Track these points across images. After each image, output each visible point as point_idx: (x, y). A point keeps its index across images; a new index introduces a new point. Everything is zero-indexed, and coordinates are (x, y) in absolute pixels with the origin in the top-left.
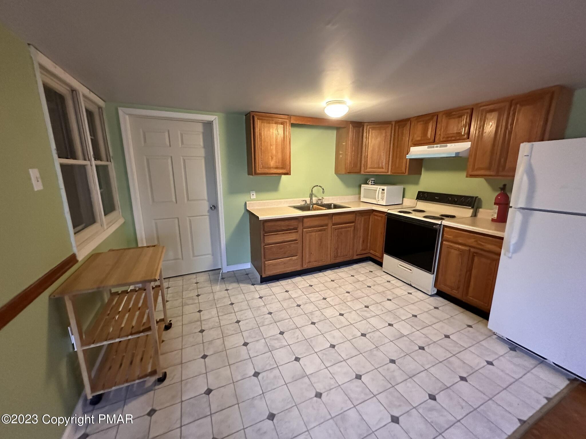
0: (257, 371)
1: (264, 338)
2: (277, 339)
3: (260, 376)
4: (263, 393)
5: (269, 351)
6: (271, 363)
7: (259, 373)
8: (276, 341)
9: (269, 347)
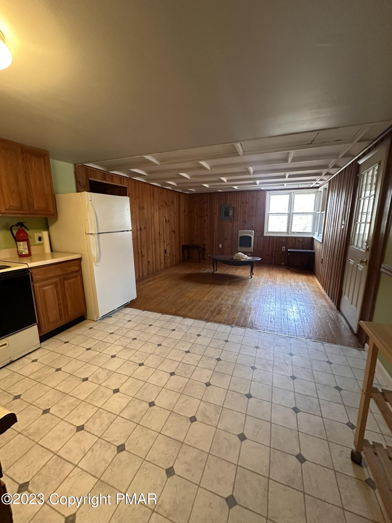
0: (247, 399)
1: (217, 428)
2: (204, 415)
3: (247, 392)
4: (252, 381)
5: (223, 408)
6: (230, 396)
7: (246, 395)
8: (208, 413)
9: (220, 413)
